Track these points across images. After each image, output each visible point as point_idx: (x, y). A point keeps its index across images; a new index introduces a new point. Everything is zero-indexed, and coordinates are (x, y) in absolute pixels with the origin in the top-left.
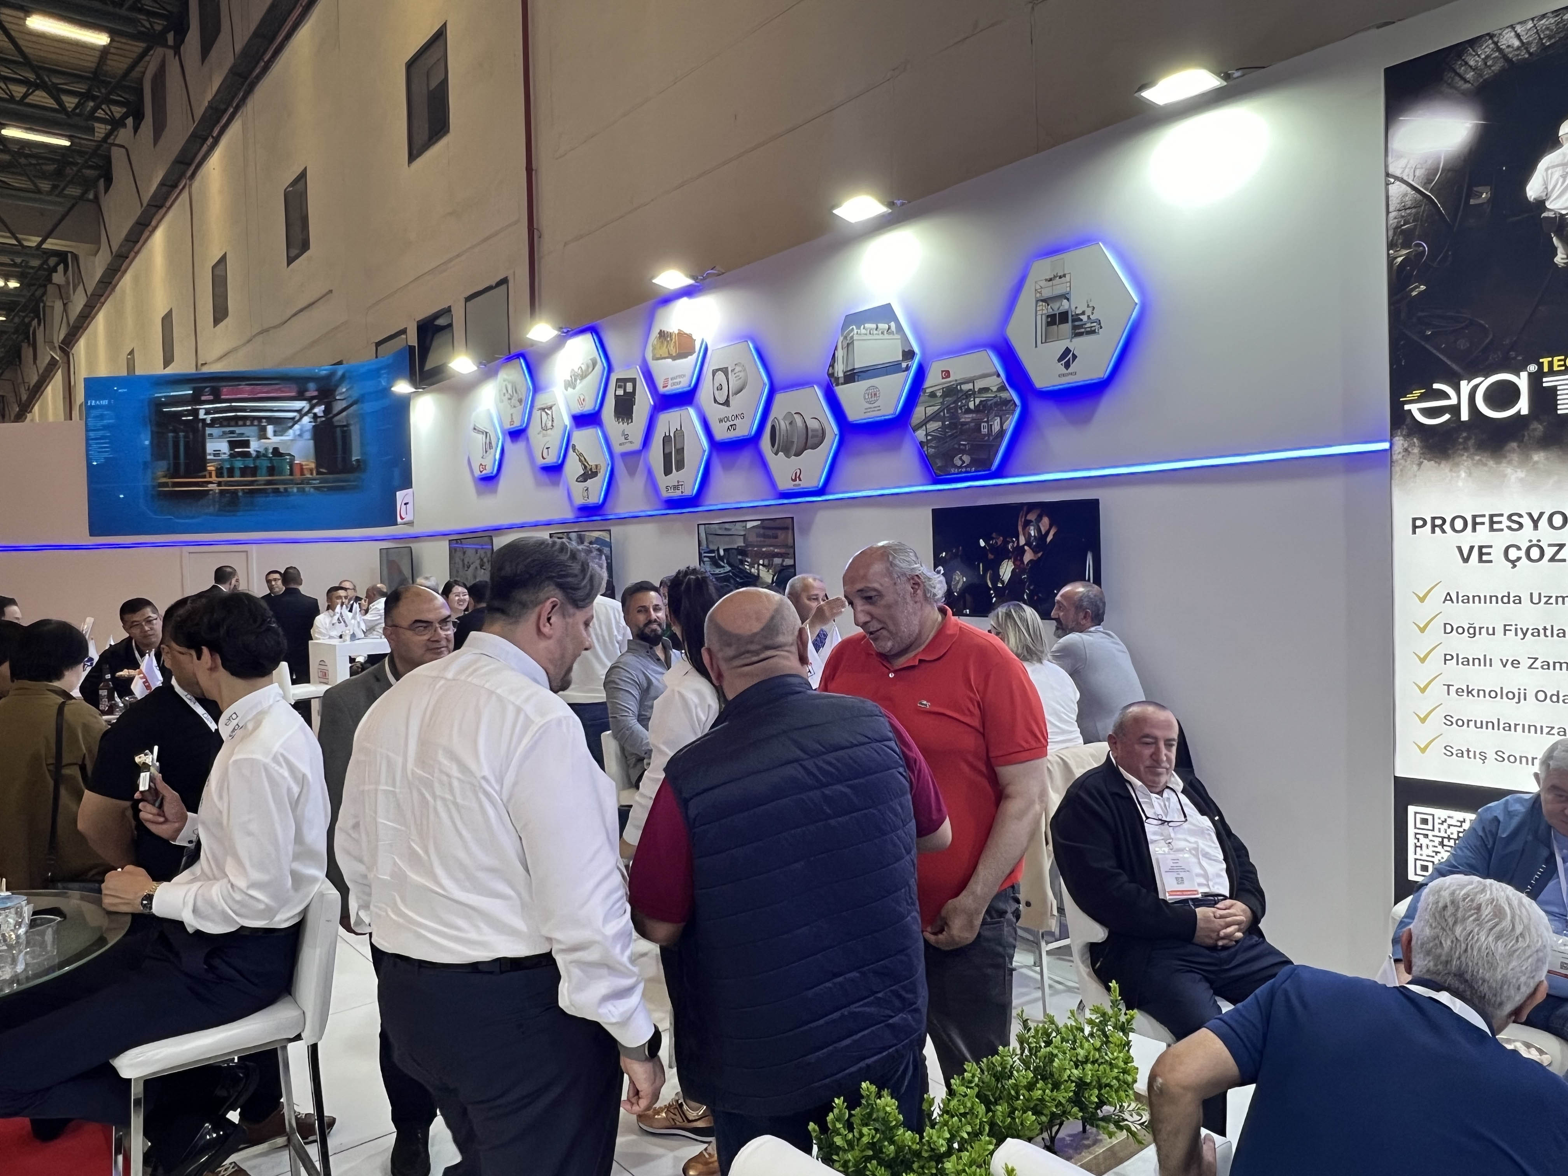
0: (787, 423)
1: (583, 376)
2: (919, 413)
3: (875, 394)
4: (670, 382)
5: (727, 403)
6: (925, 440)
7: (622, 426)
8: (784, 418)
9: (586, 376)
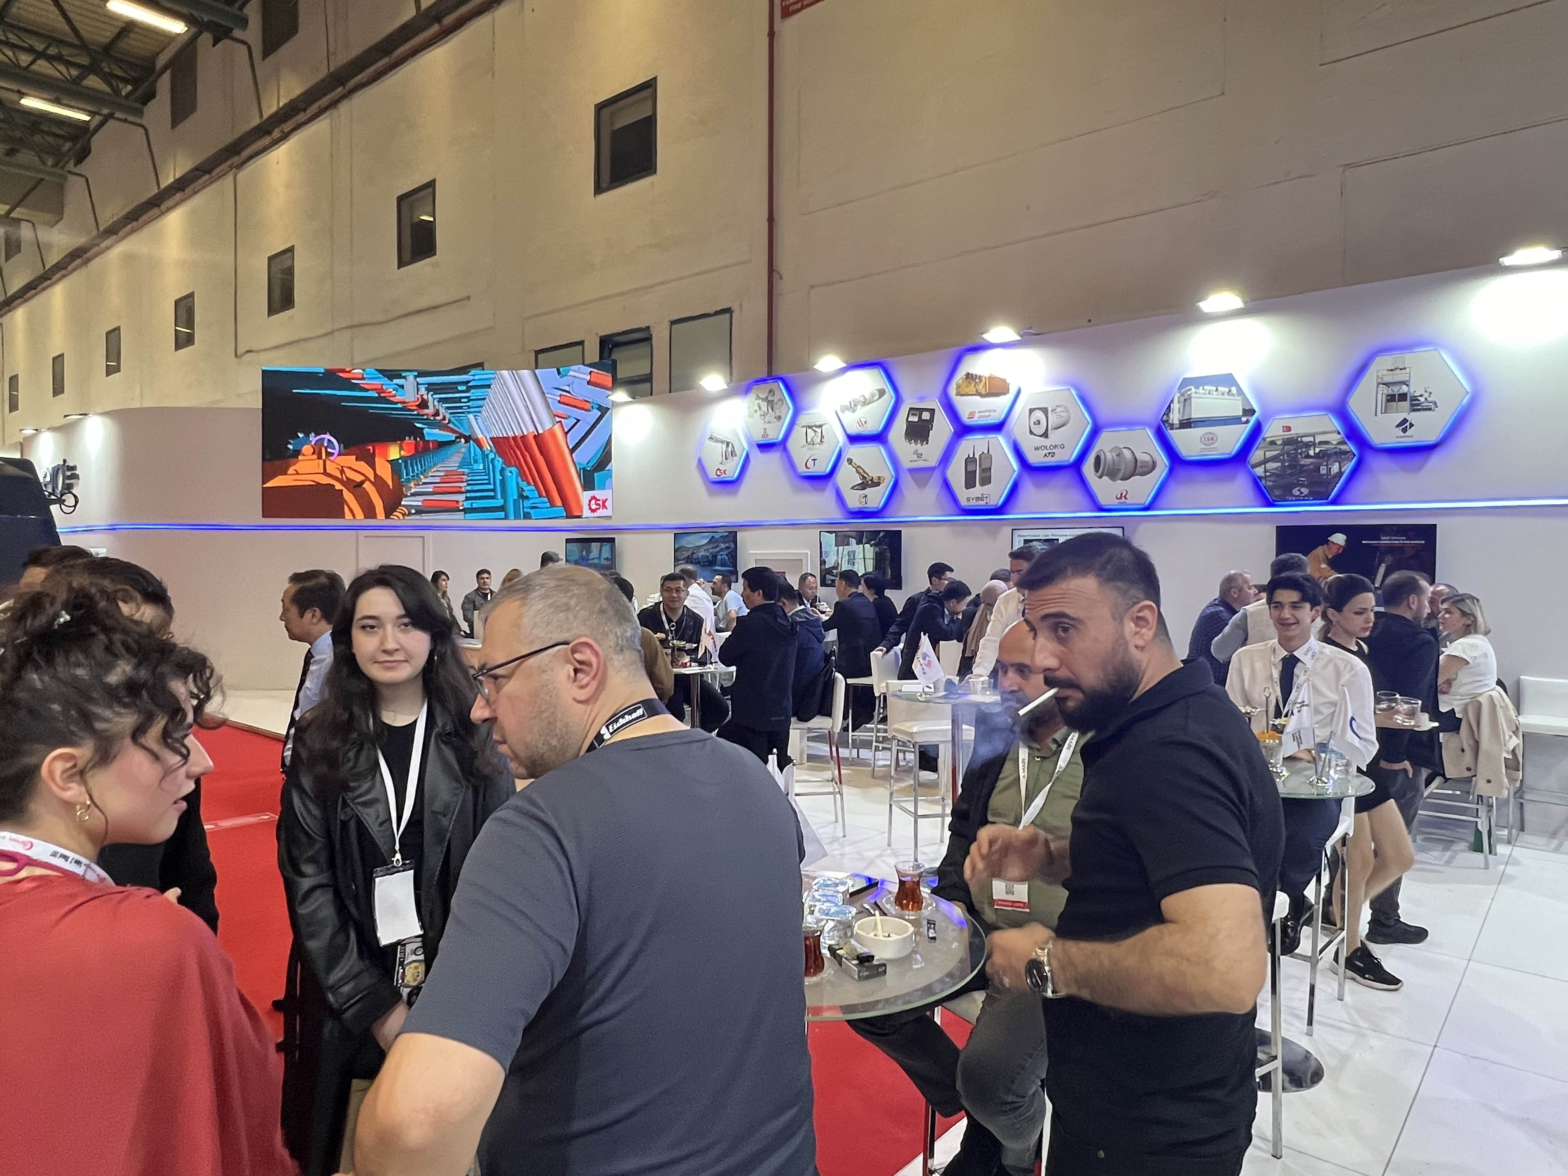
0: (1114, 455)
1: (865, 403)
2: (1257, 455)
3: (1212, 439)
4: (977, 415)
5: (1045, 435)
6: (1263, 475)
7: (914, 446)
8: (1111, 451)
9: (869, 403)
